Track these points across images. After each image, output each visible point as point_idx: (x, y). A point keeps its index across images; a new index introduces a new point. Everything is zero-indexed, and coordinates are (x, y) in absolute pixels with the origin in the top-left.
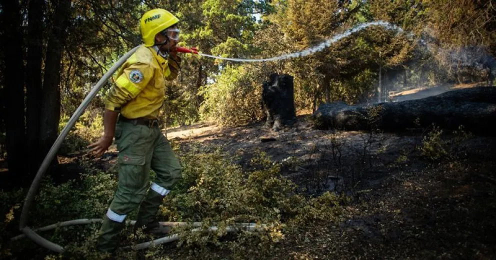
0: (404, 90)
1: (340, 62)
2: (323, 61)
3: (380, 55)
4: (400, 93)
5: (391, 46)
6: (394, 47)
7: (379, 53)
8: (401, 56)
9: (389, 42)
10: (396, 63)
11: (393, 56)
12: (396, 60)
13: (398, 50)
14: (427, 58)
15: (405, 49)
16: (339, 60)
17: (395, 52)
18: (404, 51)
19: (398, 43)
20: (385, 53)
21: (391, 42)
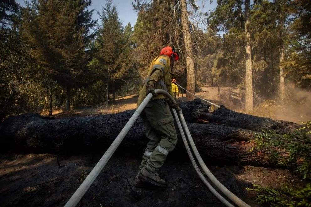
0: (127, 96)
1: (73, 72)
2: (58, 70)
3: (108, 71)
4: (122, 98)
5: (115, 66)
6: (117, 66)
7: (107, 70)
8: (120, 73)
9: (114, 63)
10: (118, 78)
11: (116, 73)
12: (118, 75)
13: (119, 68)
14: (138, 77)
15: (123, 68)
16: (72, 71)
17: (117, 71)
18: (122, 70)
19: (119, 64)
20: (111, 70)
21: (115, 63)
